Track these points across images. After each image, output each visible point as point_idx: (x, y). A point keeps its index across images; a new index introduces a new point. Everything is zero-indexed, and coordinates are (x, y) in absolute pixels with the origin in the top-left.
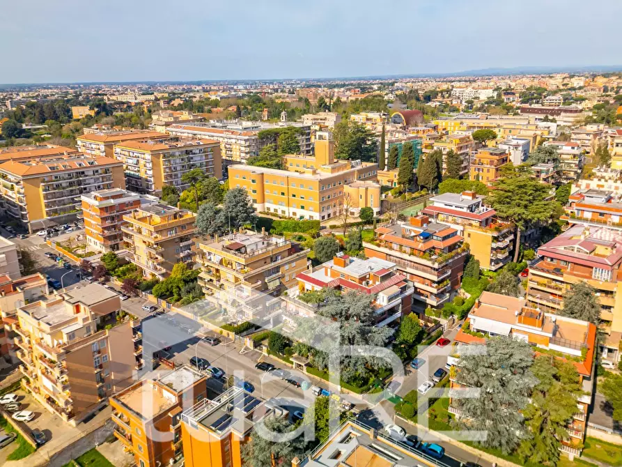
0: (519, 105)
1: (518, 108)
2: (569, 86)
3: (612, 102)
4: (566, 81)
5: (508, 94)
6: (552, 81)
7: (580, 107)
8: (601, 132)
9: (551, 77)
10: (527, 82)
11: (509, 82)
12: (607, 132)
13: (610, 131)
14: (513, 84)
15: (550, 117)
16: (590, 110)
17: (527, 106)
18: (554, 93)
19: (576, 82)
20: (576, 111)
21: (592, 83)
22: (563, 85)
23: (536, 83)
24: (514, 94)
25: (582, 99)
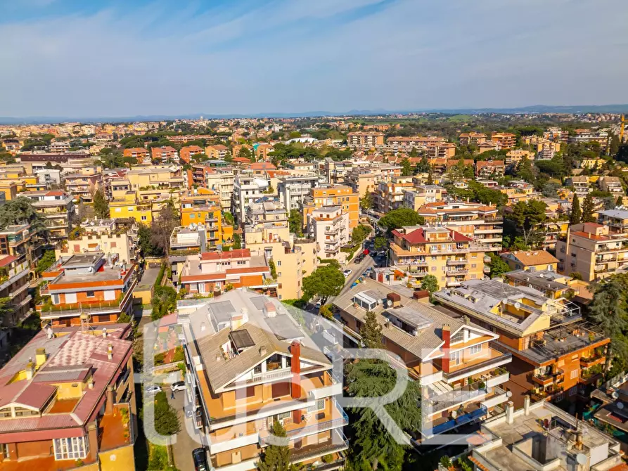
0: (19, 152)
1: (18, 156)
2: (81, 133)
3: (119, 146)
4: (76, 129)
5: (11, 141)
6: (62, 129)
7: (87, 152)
8: (100, 175)
9: (61, 125)
10: (35, 130)
11: (14, 130)
12: (107, 175)
13: (110, 174)
14: (18, 132)
15: (54, 164)
16: (99, 154)
17: (30, 153)
18: (64, 139)
19: (87, 130)
20: (83, 157)
21: (102, 131)
22: (74, 133)
23: (45, 130)
24: (17, 141)
25: (91, 145)
